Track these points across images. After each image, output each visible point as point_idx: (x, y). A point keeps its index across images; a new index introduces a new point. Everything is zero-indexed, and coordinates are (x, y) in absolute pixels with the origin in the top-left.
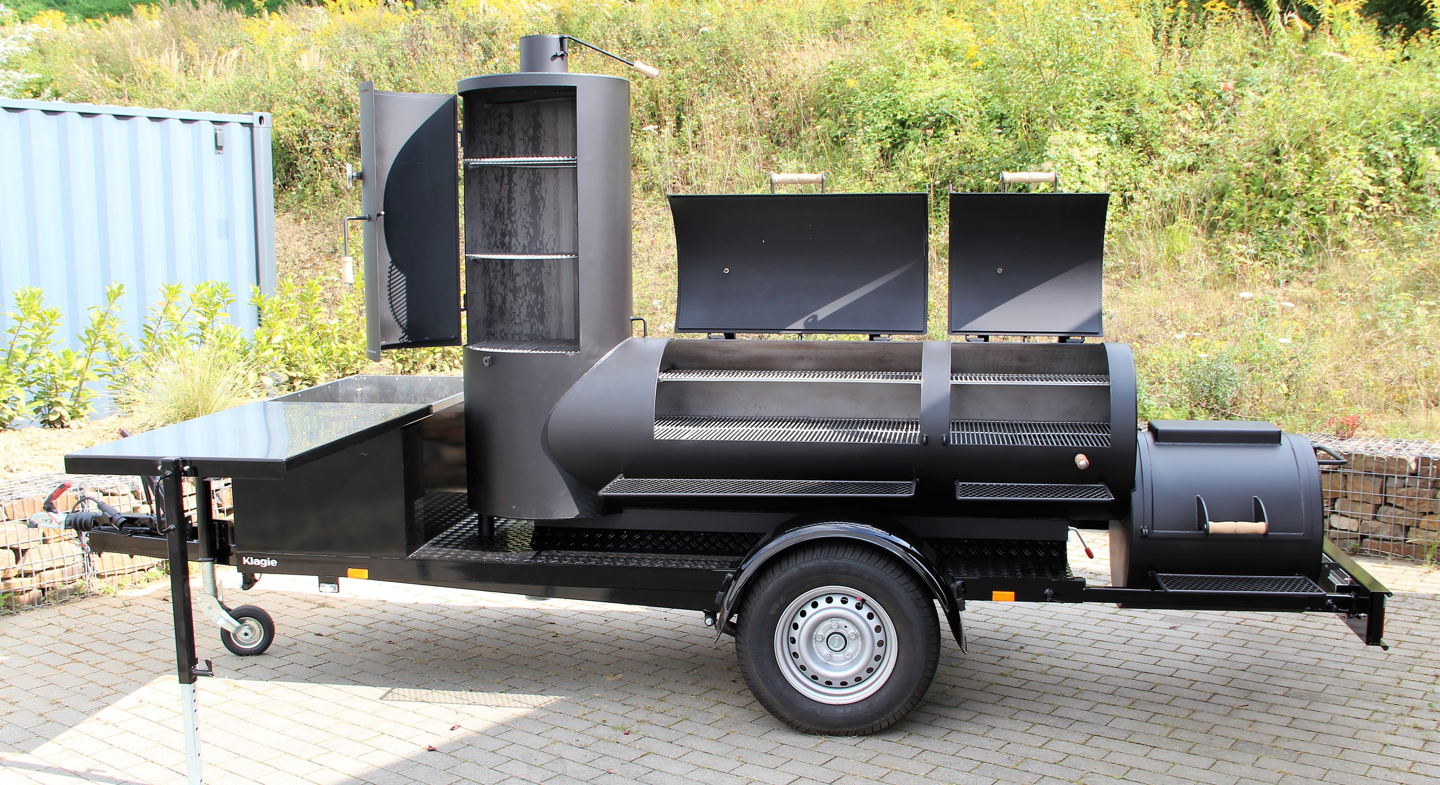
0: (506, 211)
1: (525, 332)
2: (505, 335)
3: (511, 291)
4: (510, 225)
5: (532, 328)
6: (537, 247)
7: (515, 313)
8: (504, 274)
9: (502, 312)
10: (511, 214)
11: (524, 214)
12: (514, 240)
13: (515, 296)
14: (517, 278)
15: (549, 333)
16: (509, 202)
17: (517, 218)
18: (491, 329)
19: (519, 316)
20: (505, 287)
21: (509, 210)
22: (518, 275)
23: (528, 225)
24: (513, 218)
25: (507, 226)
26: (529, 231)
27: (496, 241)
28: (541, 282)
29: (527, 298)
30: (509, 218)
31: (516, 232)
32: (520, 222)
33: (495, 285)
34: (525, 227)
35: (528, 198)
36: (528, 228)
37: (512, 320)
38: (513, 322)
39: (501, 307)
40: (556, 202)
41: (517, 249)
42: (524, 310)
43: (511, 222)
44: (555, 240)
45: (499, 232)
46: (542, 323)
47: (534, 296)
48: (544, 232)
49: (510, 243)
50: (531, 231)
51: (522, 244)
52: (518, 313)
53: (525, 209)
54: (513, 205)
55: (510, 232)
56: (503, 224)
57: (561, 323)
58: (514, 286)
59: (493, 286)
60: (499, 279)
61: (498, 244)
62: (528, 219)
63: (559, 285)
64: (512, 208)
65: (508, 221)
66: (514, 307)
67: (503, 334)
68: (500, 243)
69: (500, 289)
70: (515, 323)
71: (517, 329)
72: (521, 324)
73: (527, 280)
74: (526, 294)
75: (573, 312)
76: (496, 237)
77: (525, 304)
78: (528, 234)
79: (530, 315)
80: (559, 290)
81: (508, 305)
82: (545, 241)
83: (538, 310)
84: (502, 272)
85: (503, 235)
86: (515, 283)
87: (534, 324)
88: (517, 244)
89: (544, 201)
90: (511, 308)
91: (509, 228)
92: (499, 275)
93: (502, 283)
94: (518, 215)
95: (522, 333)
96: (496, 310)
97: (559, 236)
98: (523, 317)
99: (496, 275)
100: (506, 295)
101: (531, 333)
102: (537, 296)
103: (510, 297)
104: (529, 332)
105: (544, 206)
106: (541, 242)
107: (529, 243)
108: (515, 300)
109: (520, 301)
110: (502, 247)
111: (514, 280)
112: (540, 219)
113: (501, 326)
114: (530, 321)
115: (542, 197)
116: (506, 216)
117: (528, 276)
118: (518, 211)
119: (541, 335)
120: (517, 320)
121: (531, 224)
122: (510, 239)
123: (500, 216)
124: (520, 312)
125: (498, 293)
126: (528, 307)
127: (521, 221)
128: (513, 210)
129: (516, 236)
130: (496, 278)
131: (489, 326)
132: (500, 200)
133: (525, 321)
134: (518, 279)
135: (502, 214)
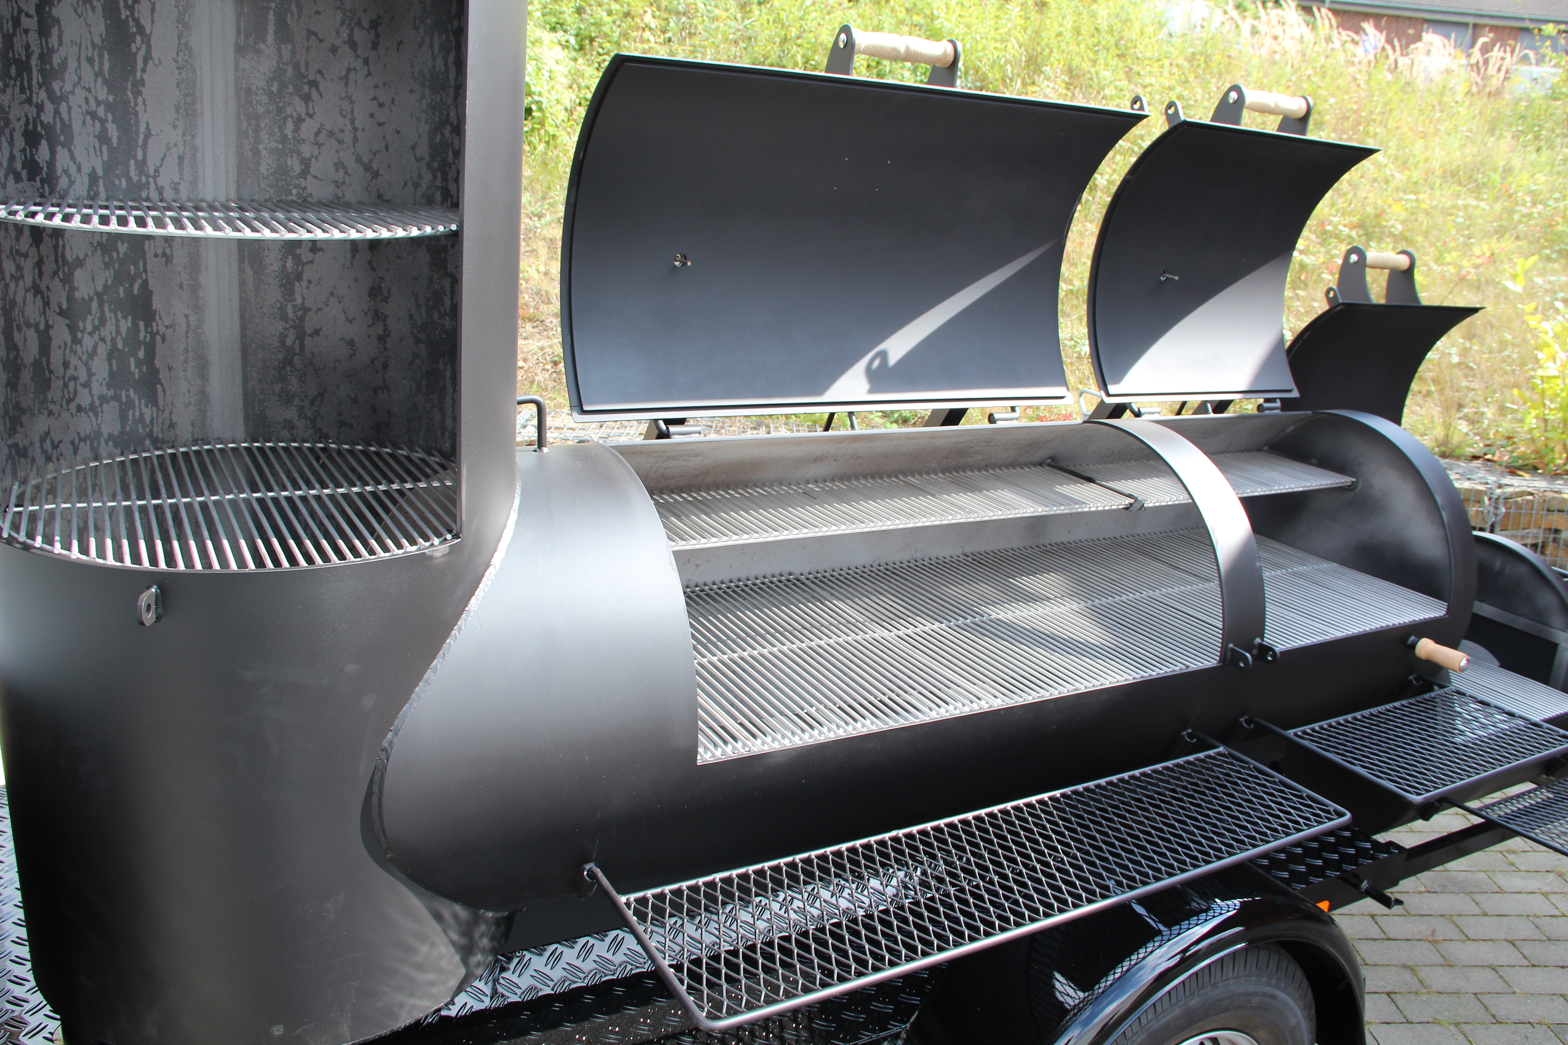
0: (34, 61)
1: (106, 431)
2: (55, 447)
3: (62, 313)
4: (49, 107)
5: (123, 418)
6: (129, 179)
7: (75, 379)
8: (40, 264)
9: (43, 381)
10: (49, 74)
11: (88, 74)
12: (62, 154)
13: (73, 329)
14: (78, 273)
15: (172, 425)
16: (44, 32)
17: (68, 87)
18: (18, 438)
19: (87, 385)
20: (46, 304)
21: (45, 57)
22: (80, 263)
23: (101, 111)
24: (56, 86)
25: (40, 108)
26: (104, 130)
27: (12, 158)
28: (145, 283)
29: (108, 331)
30: (45, 84)
31: (67, 128)
32: (77, 99)
33: (19, 299)
34: (93, 115)
35: (99, 26)
36: (103, 122)
37: (69, 401)
38: (73, 406)
39: (37, 363)
40: (184, 47)
41: (72, 183)
42: (101, 368)
43: (54, 99)
44: (181, 159)
45: (19, 127)
46: (153, 400)
47: (125, 325)
48: (148, 135)
49: (51, 163)
50: (113, 130)
51: (86, 169)
52: (83, 378)
53: (90, 60)
54: (54, 41)
55: (49, 128)
56: (29, 101)
57: (203, 396)
58: (70, 298)
59: (13, 303)
60: (28, 281)
61: (18, 166)
62: (102, 93)
63: (195, 288)
64: (51, 51)
65: (43, 95)
66: (74, 361)
67: (48, 445)
68: (25, 165)
69: (32, 310)
70: (80, 409)
71: (85, 424)
72: (93, 408)
73: (105, 277)
74: (103, 321)
75: (238, 365)
76: (11, 143)
77: (102, 350)
78: (103, 138)
79: (117, 379)
80: (198, 307)
81: (56, 356)
82: (152, 162)
83: (139, 363)
84: (33, 258)
85: (32, 138)
86: (72, 289)
87: (130, 404)
88: (73, 169)
89: (147, 40)
90: (66, 365)
91: (47, 117)
92: (28, 265)
93: (37, 290)
94: (70, 77)
95: (98, 434)
96: (26, 376)
97: (195, 149)
98: (99, 388)
99: (19, 268)
100: (48, 327)
101: (122, 433)
102: (135, 325)
103: (60, 333)
104: (116, 429)
105: (147, 58)
106: (142, 166)
107: (108, 167)
108: (76, 341)
109: (88, 342)
110: (31, 178)
111: (68, 280)
112: (137, 93)
113: (40, 424)
114: (117, 398)
115: (141, 28)
116: (36, 77)
117: (107, 266)
118: (72, 65)
119: (150, 435)
120: (84, 399)
121: (109, 107)
122: (53, 153)
123: (19, 74)
124: (91, 374)
125: (29, 326)
126: (110, 357)
127: (80, 94)
128: (56, 60)
129: (68, 144)
130: (18, 277)
131: (13, 431)
132: (16, 22)
133: (103, 399)
134: (79, 275)
135: (24, 67)
